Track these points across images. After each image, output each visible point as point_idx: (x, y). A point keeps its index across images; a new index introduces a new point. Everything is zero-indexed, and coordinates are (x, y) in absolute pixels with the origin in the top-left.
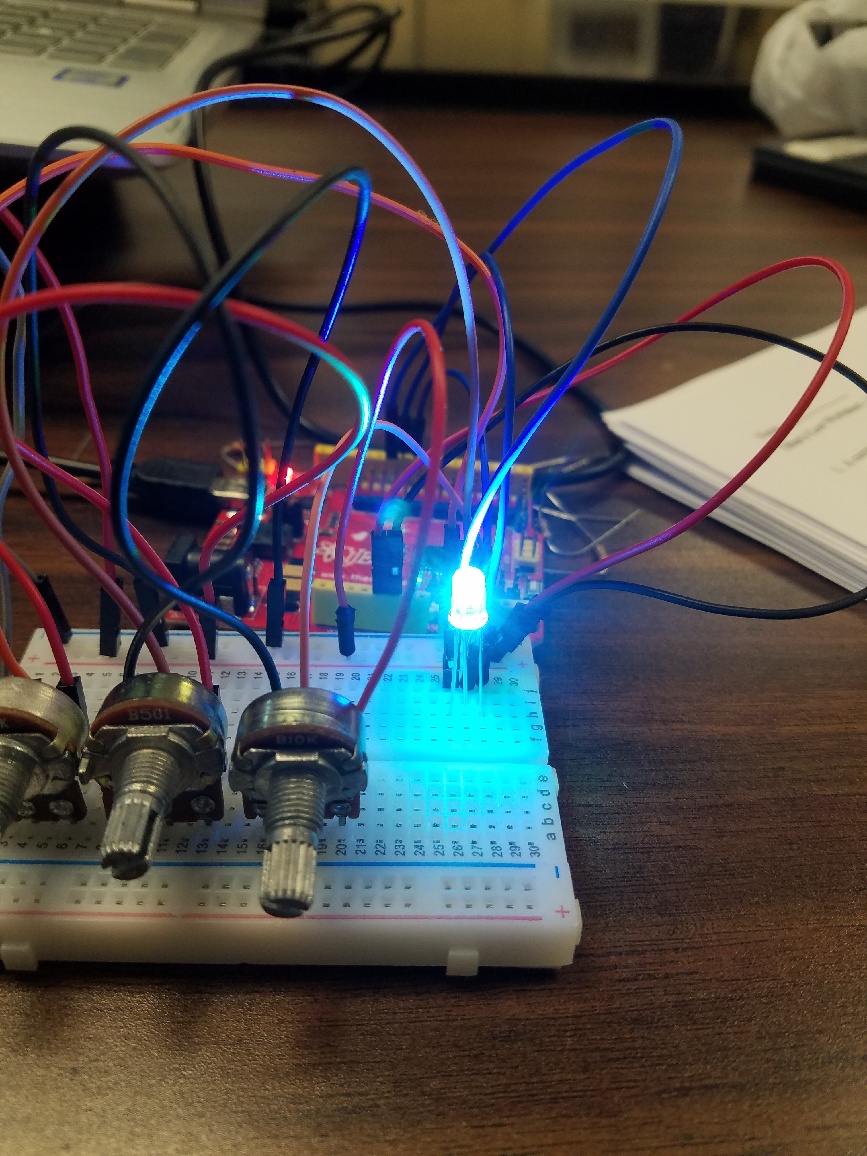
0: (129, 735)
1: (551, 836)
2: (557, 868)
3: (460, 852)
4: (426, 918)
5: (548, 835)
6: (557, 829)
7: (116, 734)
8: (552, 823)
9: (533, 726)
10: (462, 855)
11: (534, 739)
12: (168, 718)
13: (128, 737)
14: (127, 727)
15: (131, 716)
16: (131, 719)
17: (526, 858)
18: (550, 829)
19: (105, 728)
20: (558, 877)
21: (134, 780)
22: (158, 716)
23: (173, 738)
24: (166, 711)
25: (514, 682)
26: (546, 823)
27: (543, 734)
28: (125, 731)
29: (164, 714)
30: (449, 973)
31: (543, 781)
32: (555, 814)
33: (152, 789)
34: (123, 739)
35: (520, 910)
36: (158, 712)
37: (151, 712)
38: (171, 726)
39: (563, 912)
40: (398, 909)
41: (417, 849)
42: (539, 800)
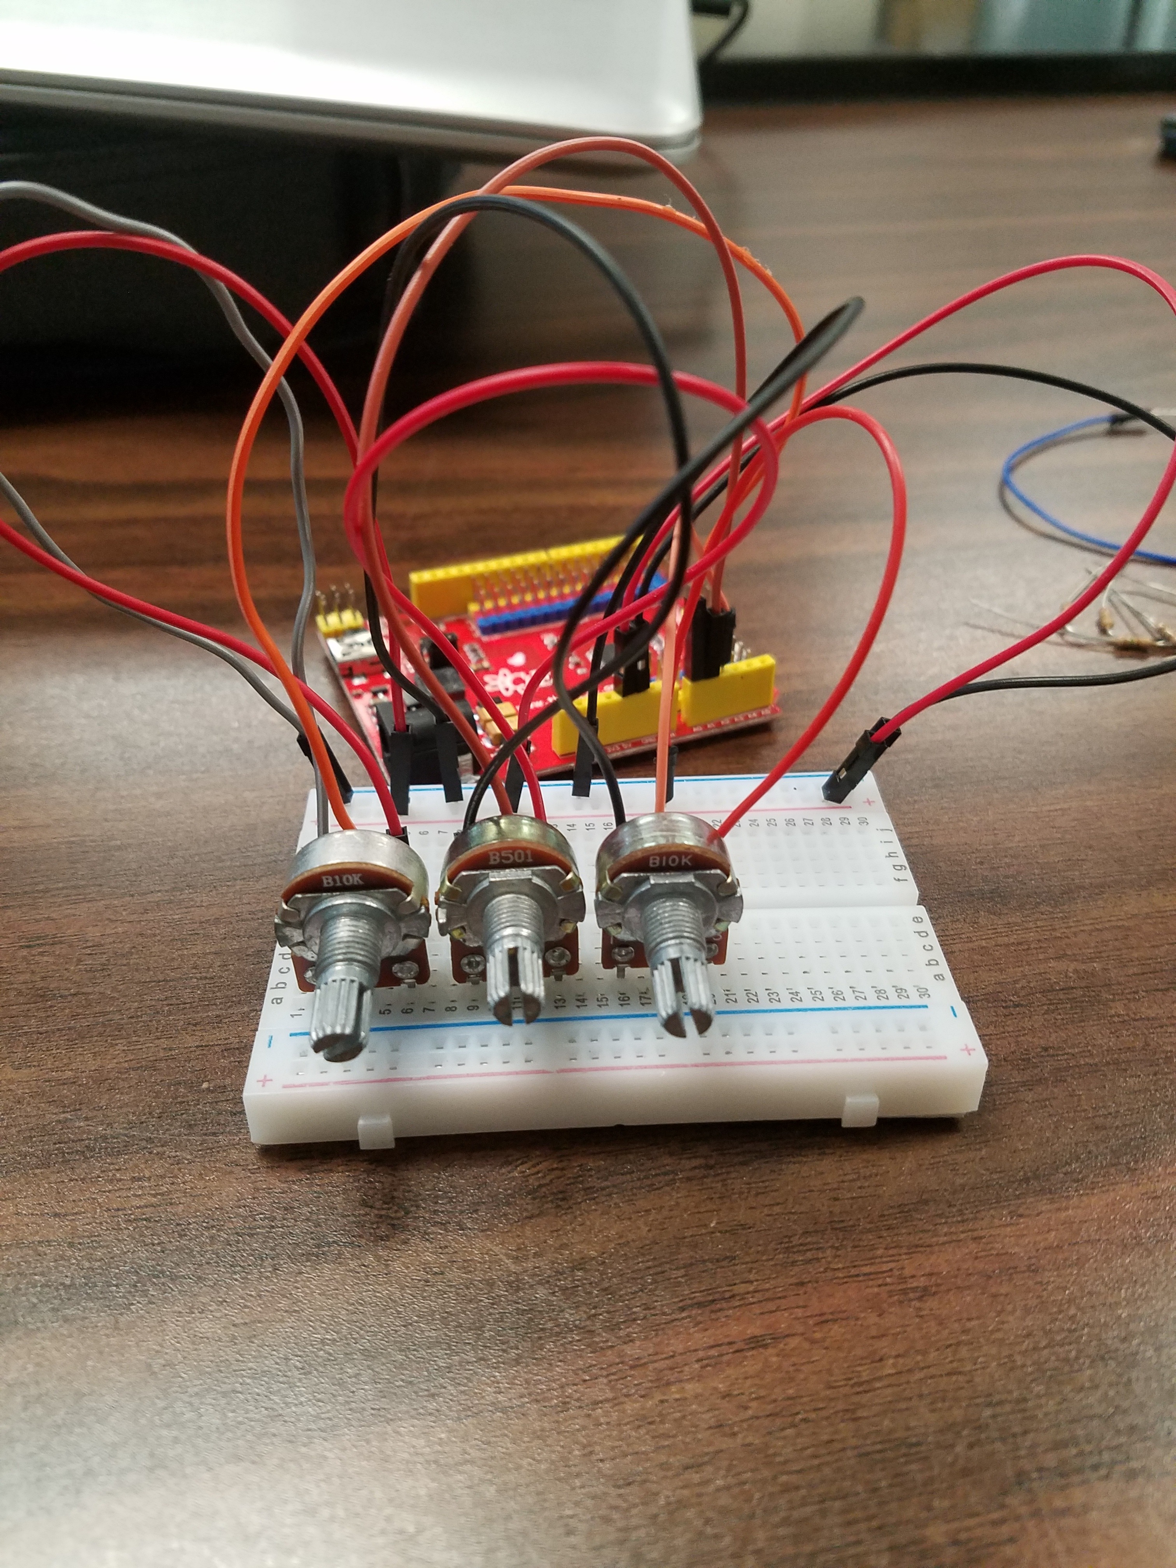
0: (492, 880)
1: (939, 977)
2: (952, 1008)
3: (841, 997)
4: (819, 1061)
5: (935, 976)
6: (944, 968)
7: (474, 881)
8: (937, 964)
9: (894, 866)
10: (844, 999)
11: (899, 880)
12: (530, 860)
13: (491, 882)
14: (487, 872)
15: (492, 858)
16: (492, 862)
17: (915, 1000)
18: (936, 970)
19: (464, 873)
20: (955, 1016)
21: (502, 926)
22: (520, 858)
23: (536, 880)
24: (529, 852)
25: (863, 821)
26: (930, 964)
27: (908, 874)
28: (487, 876)
29: (526, 856)
30: (844, 1125)
31: (918, 922)
32: (938, 953)
33: (525, 932)
34: (485, 884)
35: (919, 1050)
36: (520, 854)
37: (513, 854)
38: (535, 868)
39: (968, 1051)
40: (784, 1054)
41: (792, 996)
42: (917, 942)
